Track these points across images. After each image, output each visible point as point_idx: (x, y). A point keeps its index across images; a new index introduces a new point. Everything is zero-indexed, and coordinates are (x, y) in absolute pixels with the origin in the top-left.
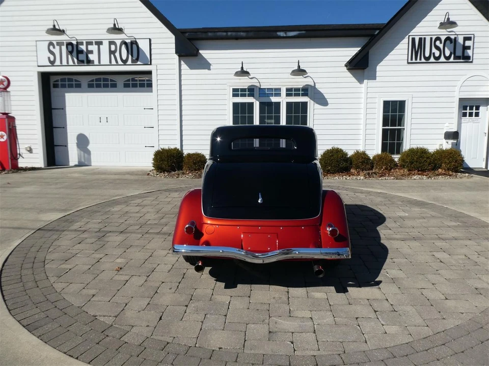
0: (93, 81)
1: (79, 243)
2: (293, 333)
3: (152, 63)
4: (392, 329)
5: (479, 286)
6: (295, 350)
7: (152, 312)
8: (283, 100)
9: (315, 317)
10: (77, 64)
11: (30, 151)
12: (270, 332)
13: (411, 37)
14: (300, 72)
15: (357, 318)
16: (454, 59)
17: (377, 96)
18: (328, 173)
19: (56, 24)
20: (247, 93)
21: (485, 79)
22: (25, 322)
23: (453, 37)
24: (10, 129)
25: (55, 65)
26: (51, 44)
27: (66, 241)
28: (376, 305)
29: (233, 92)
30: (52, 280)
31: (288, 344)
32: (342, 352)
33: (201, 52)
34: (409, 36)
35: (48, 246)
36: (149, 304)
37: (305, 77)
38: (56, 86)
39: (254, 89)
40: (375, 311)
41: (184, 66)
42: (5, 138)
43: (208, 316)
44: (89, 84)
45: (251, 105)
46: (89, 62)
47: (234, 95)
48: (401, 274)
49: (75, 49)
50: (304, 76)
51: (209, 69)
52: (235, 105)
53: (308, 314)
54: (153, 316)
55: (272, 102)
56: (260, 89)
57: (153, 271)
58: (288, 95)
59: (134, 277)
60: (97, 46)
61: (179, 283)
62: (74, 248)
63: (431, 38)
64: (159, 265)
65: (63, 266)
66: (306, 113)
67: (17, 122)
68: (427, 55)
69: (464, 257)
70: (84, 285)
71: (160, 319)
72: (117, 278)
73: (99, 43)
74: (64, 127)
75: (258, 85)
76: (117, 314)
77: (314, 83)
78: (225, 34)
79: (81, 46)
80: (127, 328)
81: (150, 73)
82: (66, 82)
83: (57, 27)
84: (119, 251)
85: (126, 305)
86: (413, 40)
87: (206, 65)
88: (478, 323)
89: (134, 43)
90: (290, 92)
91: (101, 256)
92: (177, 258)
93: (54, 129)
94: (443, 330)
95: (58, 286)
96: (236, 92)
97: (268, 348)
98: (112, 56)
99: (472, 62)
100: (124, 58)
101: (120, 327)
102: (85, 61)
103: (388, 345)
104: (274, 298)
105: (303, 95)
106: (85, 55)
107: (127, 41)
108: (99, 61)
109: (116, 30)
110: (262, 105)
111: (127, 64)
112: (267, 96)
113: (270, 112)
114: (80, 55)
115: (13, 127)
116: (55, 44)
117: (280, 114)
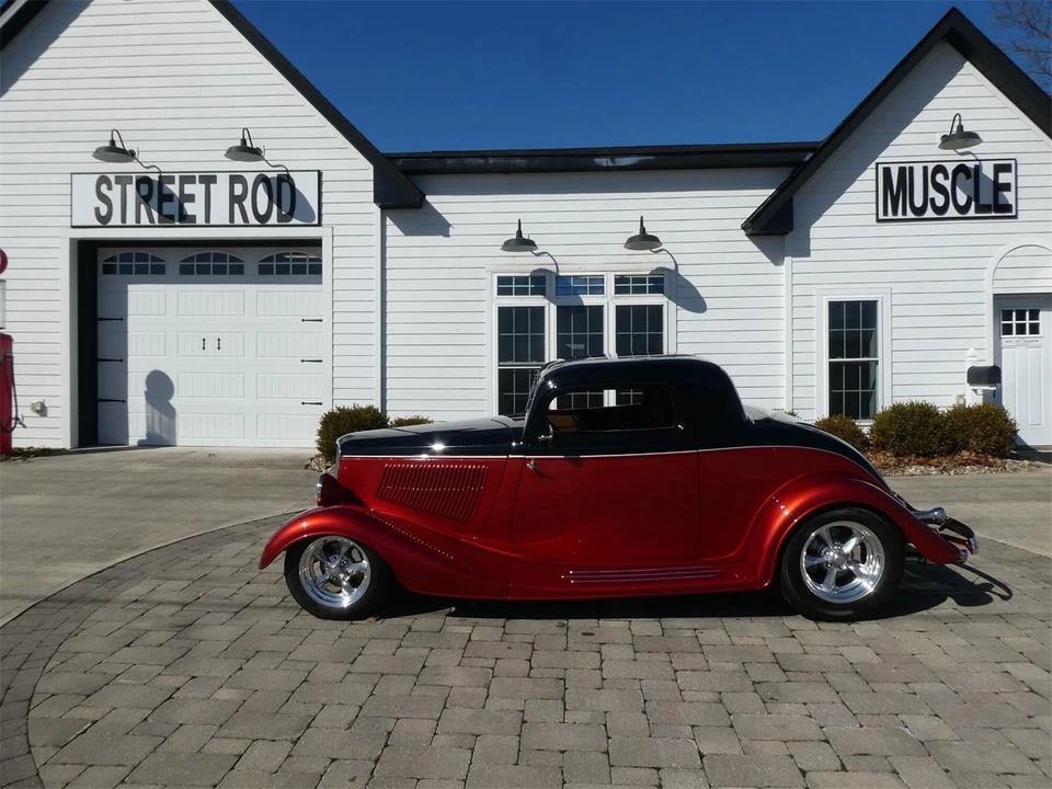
0: (191, 259)
1: (128, 645)
3: (323, 223)
8: (609, 302)
10: (157, 223)
11: (42, 411)
13: (881, 167)
14: (645, 240)
16: (977, 211)
17: (814, 292)
19: (116, 138)
20: (530, 286)
21: (1047, 252)
23: (971, 165)
25: (109, 224)
26: (103, 179)
27: (96, 635)
29: (499, 283)
33: (430, 199)
34: (877, 164)
35: (48, 653)
37: (656, 252)
38: (109, 270)
39: (544, 277)
41: (392, 229)
44: (181, 266)
45: (539, 312)
46: (186, 219)
47: (501, 292)
48: (940, 730)
49: (157, 194)
50: (654, 250)
51: (447, 235)
52: (505, 314)
55: (584, 307)
56: (558, 278)
57: (308, 727)
58: (619, 291)
59: (260, 743)
60: (203, 186)
61: (376, 761)
62: (112, 659)
63: (925, 169)
64: (324, 705)
65: (79, 713)
66: (660, 328)
67: (16, 348)
68: (918, 202)
70: (122, 771)
72: (215, 747)
73: (208, 180)
74: (123, 360)
75: (553, 268)
77: (676, 265)
78: (482, 161)
79: (169, 186)
81: (317, 243)
82: (131, 260)
83: (119, 145)
84: (224, 669)
86: (887, 172)
87: (440, 226)
89: (285, 179)
90: (623, 284)
91: (179, 681)
92: (370, 688)
93: (100, 363)
95: (54, 777)
96: (506, 285)
98: (236, 206)
99: (1015, 217)
100: (262, 210)
102: (177, 217)
105: (653, 291)
106: (176, 203)
107: (269, 175)
108: (208, 218)
109: (247, 151)
110: (562, 312)
111: (268, 223)
112: (575, 292)
113: (580, 327)
114: (165, 204)
115: (5, 357)
116: (113, 181)
117: (602, 331)
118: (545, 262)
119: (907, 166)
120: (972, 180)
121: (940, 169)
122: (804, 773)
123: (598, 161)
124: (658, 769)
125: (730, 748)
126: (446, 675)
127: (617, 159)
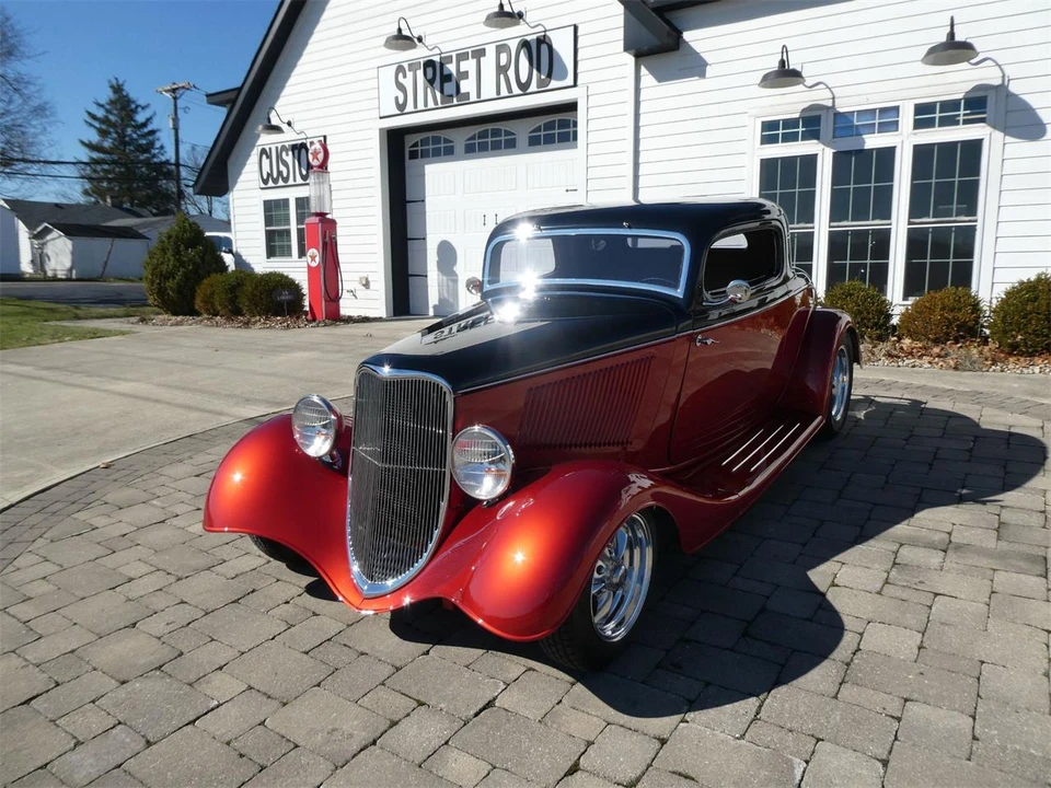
3: (579, 82)
10: (440, 105)
11: (367, 285)
14: (953, 50)
18: (1010, 354)
19: (403, 26)
20: (800, 130)
24: (325, 244)
25: (406, 111)
26: (400, 69)
33: (687, 36)
37: (973, 65)
38: (414, 155)
39: (818, 116)
41: (647, 78)
42: (317, 259)
45: (810, 162)
46: (464, 99)
47: (765, 140)
49: (439, 75)
50: (973, 61)
51: (702, 75)
52: (768, 166)
55: (869, 150)
56: (837, 115)
58: (918, 124)
60: (475, 60)
66: (977, 172)
67: (340, 231)
73: (479, 53)
74: (425, 239)
75: (829, 103)
77: (1006, 79)
79: (449, 66)
81: (572, 107)
83: (406, 32)
87: (698, 69)
89: (543, 41)
90: (925, 115)
93: (409, 242)
96: (772, 131)
98: (502, 76)
100: (524, 79)
102: (455, 96)
105: (969, 120)
106: (454, 83)
107: (528, 38)
108: (479, 95)
110: (840, 159)
111: (530, 90)
112: (857, 132)
113: (863, 176)
114: (446, 85)
115: (331, 238)
116: (407, 68)
117: (892, 180)
118: (821, 97)
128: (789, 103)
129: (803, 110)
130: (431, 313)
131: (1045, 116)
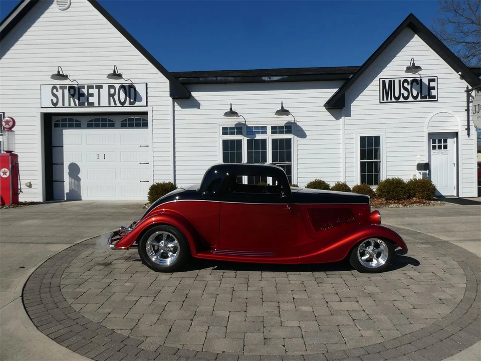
0: (92, 121)
1: (89, 270)
2: (284, 339)
3: (148, 105)
4: (367, 333)
5: (442, 297)
6: (286, 352)
7: (163, 325)
8: (269, 137)
9: (303, 326)
10: (78, 106)
11: (30, 186)
12: (265, 338)
13: (381, 80)
14: (283, 112)
15: (338, 326)
16: (421, 98)
17: (354, 133)
19: (60, 70)
20: (235, 131)
21: (450, 115)
22: (53, 336)
23: (418, 79)
24: (12, 166)
25: (57, 106)
26: (54, 87)
27: (76, 268)
28: (354, 315)
29: (223, 130)
30: (70, 301)
31: (281, 347)
32: (325, 352)
33: (193, 94)
34: (380, 79)
35: (61, 273)
36: (158, 319)
38: (57, 126)
39: (242, 126)
40: (354, 320)
42: (8, 174)
43: (211, 327)
44: (88, 124)
45: (239, 142)
46: (91, 105)
47: (224, 133)
48: (376, 290)
49: (77, 92)
50: (288, 116)
51: (199, 108)
52: (225, 143)
53: (296, 324)
54: (163, 329)
55: (259, 140)
56: (248, 127)
57: (159, 293)
58: (273, 133)
59: (143, 297)
60: (97, 90)
61: (183, 302)
62: (84, 274)
63: (400, 81)
64: (163, 287)
65: (78, 290)
66: (290, 148)
67: (19, 159)
68: (397, 95)
69: (432, 274)
70: (99, 305)
71: (170, 331)
72: (127, 298)
73: (99, 87)
74: (62, 164)
76: (132, 327)
78: (214, 79)
79: (83, 90)
80: (142, 339)
81: (146, 113)
82: (66, 121)
83: (61, 73)
84: (126, 277)
85: (139, 320)
86: (384, 82)
87: (196, 105)
88: (440, 326)
89: (131, 87)
90: (275, 130)
91: (110, 280)
92: (179, 282)
93: (54, 165)
94: (410, 332)
95: (77, 307)
96: (225, 131)
97: (264, 351)
98: (111, 98)
99: (437, 101)
100: (122, 100)
101: (135, 338)
102: (86, 103)
103: (364, 345)
104: (267, 312)
105: (287, 132)
106: (85, 97)
107: (124, 85)
108: (99, 103)
109: (116, 75)
110: (249, 142)
111: (125, 105)
112: (254, 133)
113: (257, 148)
114: (81, 98)
115: (15, 163)
116: (58, 88)
117: (266, 149)
118: (241, 120)
119: (392, 79)
120: (419, 86)
121: (405, 81)
122: (327, 302)
123: (263, 78)
124: (279, 302)
125: (304, 296)
126: (206, 277)
127: (271, 78)
128: (232, 122)
129: (236, 125)
130: (65, 199)
131: (307, 133)
